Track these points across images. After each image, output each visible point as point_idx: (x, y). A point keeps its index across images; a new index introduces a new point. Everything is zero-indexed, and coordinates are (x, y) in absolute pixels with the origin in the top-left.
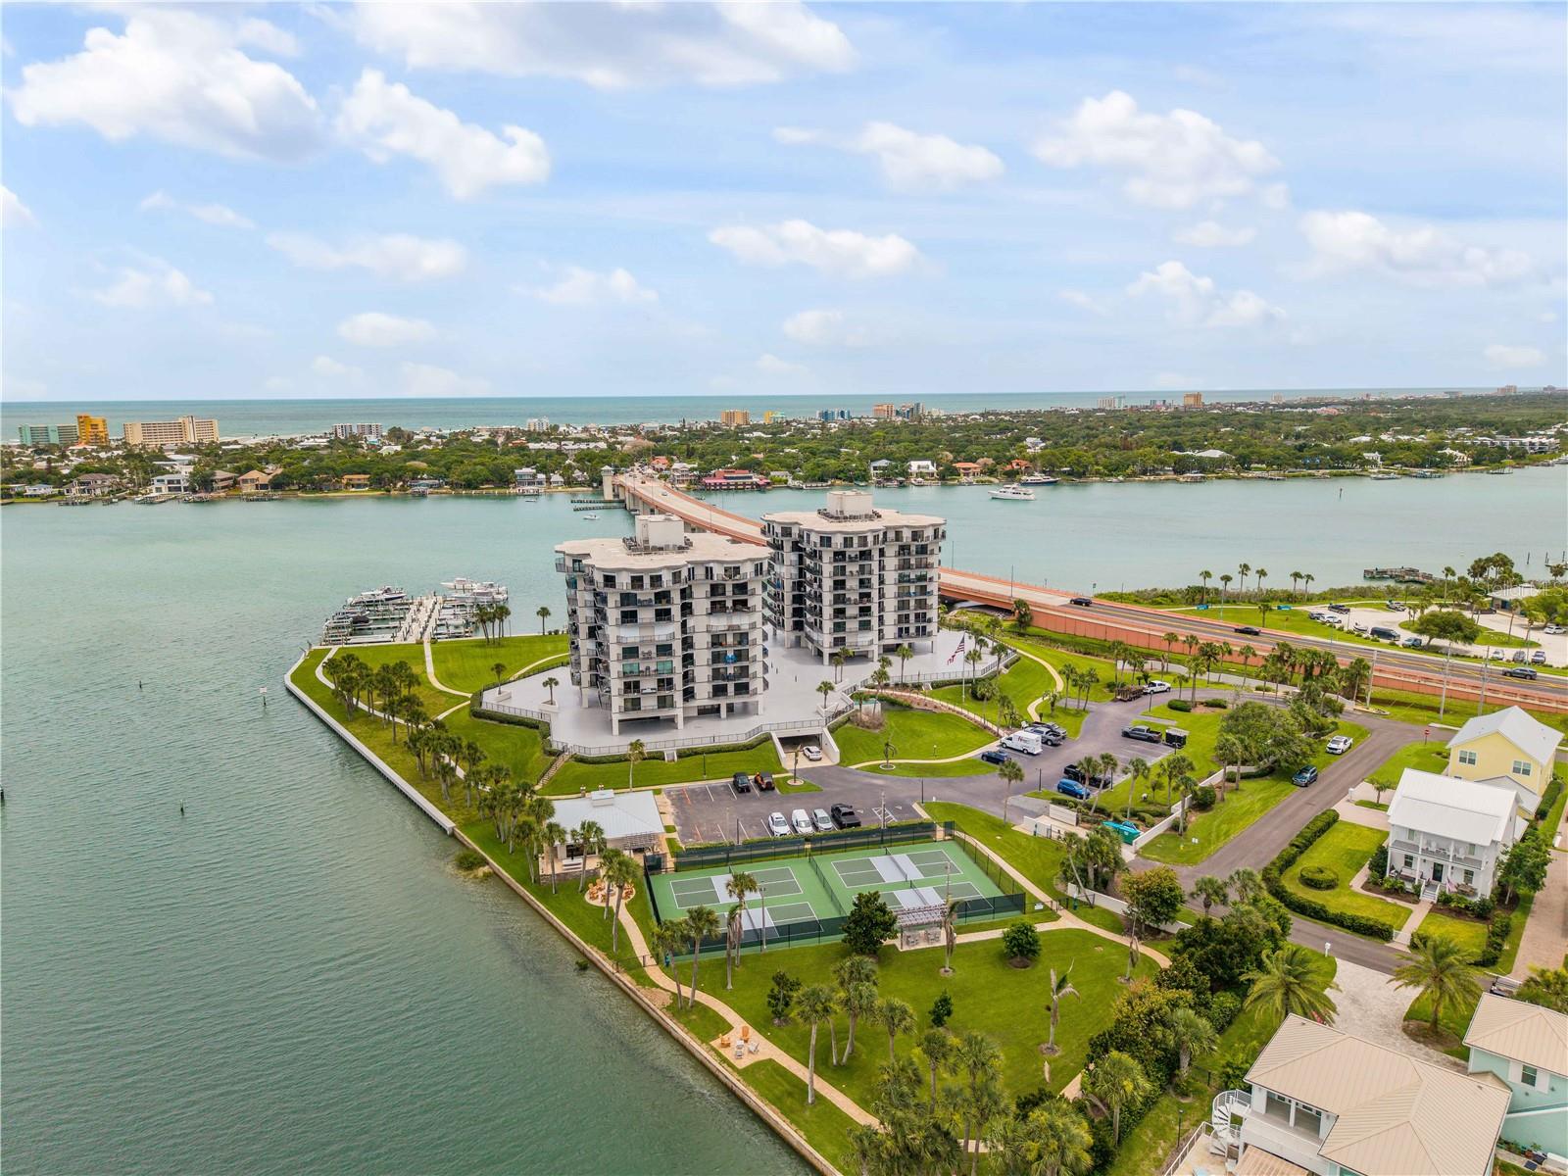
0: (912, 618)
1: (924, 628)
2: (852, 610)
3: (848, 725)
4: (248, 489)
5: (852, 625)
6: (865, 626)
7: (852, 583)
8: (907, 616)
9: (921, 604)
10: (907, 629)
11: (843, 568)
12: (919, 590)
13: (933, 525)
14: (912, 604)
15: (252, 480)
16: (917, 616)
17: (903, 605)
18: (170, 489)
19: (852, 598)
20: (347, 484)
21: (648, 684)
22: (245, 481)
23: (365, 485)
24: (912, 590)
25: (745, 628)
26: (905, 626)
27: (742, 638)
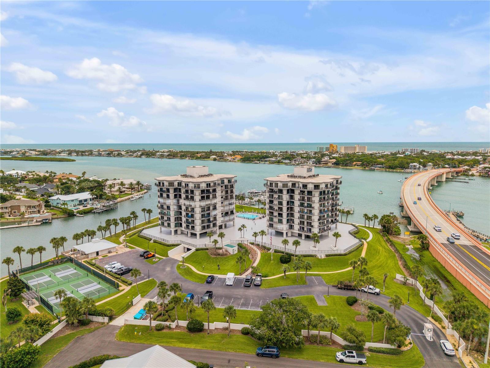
0: (306, 223)
1: (310, 229)
2: (276, 214)
3: (207, 251)
4: (330, 164)
5: (276, 220)
6: (280, 221)
7: (276, 202)
8: (303, 222)
9: (309, 218)
10: (303, 228)
11: (273, 195)
12: (308, 212)
13: (324, 183)
14: (306, 217)
15: (331, 162)
16: (308, 223)
17: (302, 217)
18: (313, 163)
19: (276, 209)
20: (355, 165)
21: (165, 218)
22: (329, 162)
23: (360, 166)
24: (306, 211)
25: (193, 206)
26: (302, 226)
27: (193, 210)
